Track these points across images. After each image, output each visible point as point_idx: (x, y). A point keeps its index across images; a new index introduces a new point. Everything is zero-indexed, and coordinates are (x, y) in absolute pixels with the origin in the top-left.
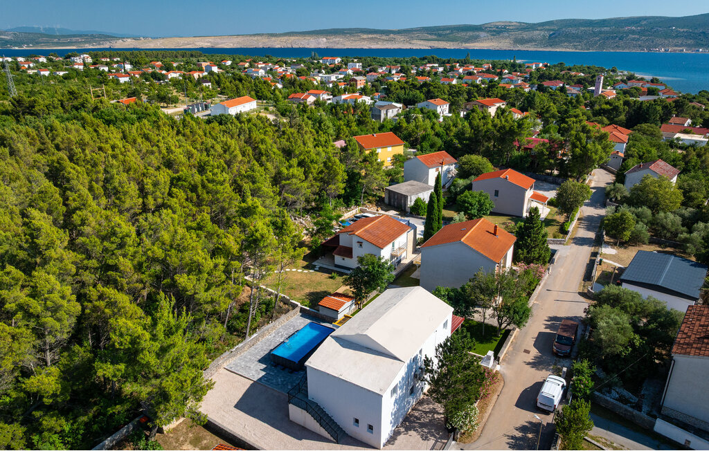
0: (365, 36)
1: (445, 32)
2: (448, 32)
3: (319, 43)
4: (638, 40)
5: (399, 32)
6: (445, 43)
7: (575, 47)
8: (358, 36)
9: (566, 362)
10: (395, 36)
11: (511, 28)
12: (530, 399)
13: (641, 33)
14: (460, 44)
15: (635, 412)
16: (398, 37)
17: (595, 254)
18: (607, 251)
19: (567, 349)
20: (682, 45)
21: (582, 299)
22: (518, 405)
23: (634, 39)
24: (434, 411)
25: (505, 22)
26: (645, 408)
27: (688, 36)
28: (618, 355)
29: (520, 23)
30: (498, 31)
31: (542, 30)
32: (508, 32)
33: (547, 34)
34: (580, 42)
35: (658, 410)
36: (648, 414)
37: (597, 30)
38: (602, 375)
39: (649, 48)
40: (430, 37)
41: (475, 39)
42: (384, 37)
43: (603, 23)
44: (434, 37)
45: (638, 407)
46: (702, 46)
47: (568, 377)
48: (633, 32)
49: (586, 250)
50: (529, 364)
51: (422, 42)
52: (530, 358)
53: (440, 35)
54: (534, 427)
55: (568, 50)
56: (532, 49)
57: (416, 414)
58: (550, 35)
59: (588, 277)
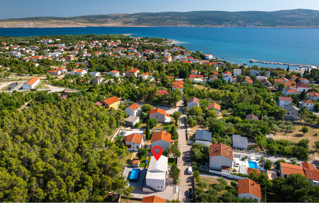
0: (53, 21)
1: (92, 19)
2: (93, 18)
3: (29, 25)
4: (171, 22)
5: (70, 19)
6: (93, 24)
7: (148, 25)
8: (50, 21)
9: (190, 163)
10: (69, 21)
11: (121, 16)
12: (186, 172)
13: (171, 19)
14: (100, 24)
15: (205, 169)
16: (70, 21)
17: (186, 131)
18: (189, 129)
19: (189, 160)
20: (186, 24)
21: (188, 146)
22: (185, 174)
23: (169, 21)
24: (170, 181)
25: (118, 14)
26: (207, 168)
27: (188, 20)
28: (200, 159)
29: (124, 14)
30: (116, 18)
31: (133, 17)
32: (120, 18)
33: (136, 19)
34: (150, 23)
35: (209, 168)
36: (208, 169)
37: (155, 17)
38: (198, 164)
39: (175, 25)
40: (85, 21)
41: (106, 22)
42: (63, 22)
43: (157, 14)
44: (88, 21)
45: (205, 168)
46: (192, 24)
47: (192, 166)
48: (169, 19)
49: (184, 130)
50: (183, 165)
51: (82, 24)
52: (183, 164)
53: (90, 20)
54: (189, 178)
55: (146, 26)
56: (131, 26)
57: (167, 182)
58: (138, 20)
59: (187, 139)
